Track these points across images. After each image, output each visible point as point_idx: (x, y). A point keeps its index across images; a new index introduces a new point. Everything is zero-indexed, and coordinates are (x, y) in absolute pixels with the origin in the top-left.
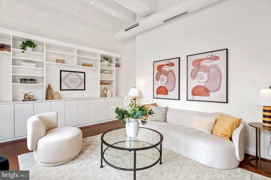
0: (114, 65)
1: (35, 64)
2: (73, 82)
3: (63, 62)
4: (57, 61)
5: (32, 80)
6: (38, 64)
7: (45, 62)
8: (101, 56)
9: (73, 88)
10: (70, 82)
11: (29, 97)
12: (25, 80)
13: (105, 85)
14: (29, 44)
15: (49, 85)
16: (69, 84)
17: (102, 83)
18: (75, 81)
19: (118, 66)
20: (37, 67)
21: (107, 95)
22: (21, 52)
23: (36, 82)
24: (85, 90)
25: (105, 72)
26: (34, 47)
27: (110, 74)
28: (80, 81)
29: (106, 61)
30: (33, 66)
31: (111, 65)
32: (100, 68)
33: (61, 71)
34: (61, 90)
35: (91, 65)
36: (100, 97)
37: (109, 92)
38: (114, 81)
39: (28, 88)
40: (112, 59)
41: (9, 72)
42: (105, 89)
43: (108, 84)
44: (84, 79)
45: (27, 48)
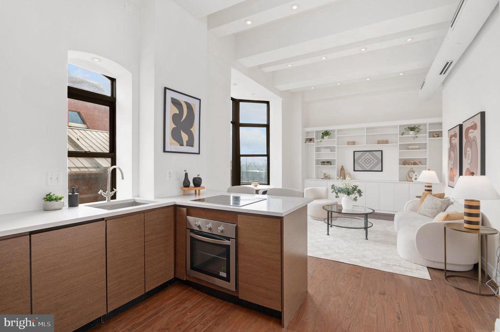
0: (426, 136)
1: (329, 150)
2: (367, 163)
3: (354, 143)
4: (349, 143)
5: (328, 162)
6: (332, 149)
7: (336, 146)
8: (400, 126)
9: (368, 169)
11: (326, 176)
12: (324, 162)
13: (409, 164)
14: (326, 133)
15: (342, 166)
16: (363, 164)
17: (404, 162)
18: (369, 161)
19: (437, 136)
20: (331, 151)
21: (413, 179)
22: (321, 141)
23: (331, 165)
24: (382, 171)
25: (410, 147)
26: (329, 135)
27: (419, 149)
28: (376, 161)
29: (412, 132)
30: (328, 151)
31: (417, 137)
32: (399, 143)
33: (354, 152)
34: (354, 171)
35: (386, 142)
36: (400, 181)
37: (416, 175)
38: (426, 159)
39: (326, 169)
40: (421, 127)
41: (314, 157)
42: (411, 170)
43: (415, 164)
44: (381, 158)
45: (325, 137)
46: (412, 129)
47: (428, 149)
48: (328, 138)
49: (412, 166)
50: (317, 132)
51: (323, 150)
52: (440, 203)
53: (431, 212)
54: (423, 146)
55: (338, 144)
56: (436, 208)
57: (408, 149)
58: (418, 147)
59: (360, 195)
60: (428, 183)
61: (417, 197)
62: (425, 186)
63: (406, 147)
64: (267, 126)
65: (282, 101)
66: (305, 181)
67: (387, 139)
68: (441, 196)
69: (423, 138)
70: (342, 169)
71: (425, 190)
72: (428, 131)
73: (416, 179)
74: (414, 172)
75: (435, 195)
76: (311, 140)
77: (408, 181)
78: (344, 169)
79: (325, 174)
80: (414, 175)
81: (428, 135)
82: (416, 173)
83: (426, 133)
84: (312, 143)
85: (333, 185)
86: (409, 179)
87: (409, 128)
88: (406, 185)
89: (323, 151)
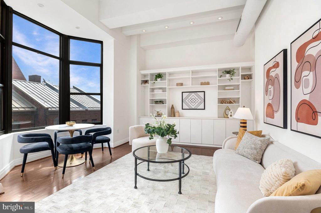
1: (161, 90)
2: (193, 102)
3: (182, 84)
4: (178, 85)
5: (160, 102)
6: (164, 90)
7: (167, 87)
8: (219, 70)
9: (193, 107)
10: (190, 102)
11: (159, 114)
12: (157, 102)
13: (225, 103)
14: (159, 76)
15: (173, 105)
17: (222, 101)
18: (194, 101)
19: (247, 78)
20: (163, 92)
21: (229, 116)
22: (154, 83)
23: (163, 104)
24: (204, 109)
25: (226, 88)
26: (162, 77)
27: (233, 89)
28: (200, 101)
29: (228, 75)
30: (160, 92)
31: (232, 79)
32: (217, 85)
33: (182, 92)
34: (182, 109)
35: (208, 84)
36: (218, 117)
37: (231, 113)
38: (239, 98)
39: (159, 108)
40: (235, 71)
41: (149, 97)
42: (227, 108)
43: (230, 102)
44: (204, 98)
45: (158, 79)
46: (228, 72)
47: (240, 90)
48: (161, 80)
49: (228, 104)
50: (152, 75)
51: (157, 90)
52: (260, 142)
53: (251, 153)
54: (237, 87)
55: (169, 85)
56: (255, 149)
57: (225, 90)
58: (232, 88)
59: (176, 136)
60: (244, 120)
61: (234, 133)
62: (241, 123)
63: (223, 88)
64: (101, 66)
65: (114, 40)
66: (141, 119)
67: (208, 81)
68: (259, 134)
69: (237, 80)
70: (173, 107)
71: (241, 126)
72: (241, 74)
73: (231, 116)
74: (230, 110)
75: (252, 133)
76: (146, 82)
77: (225, 117)
78: (174, 108)
79: (158, 112)
80: (230, 112)
81: (240, 77)
82: (231, 111)
83: (239, 76)
84: (147, 85)
85: (148, 124)
86: (226, 116)
87: (225, 71)
88: (223, 121)
89: (156, 92)
